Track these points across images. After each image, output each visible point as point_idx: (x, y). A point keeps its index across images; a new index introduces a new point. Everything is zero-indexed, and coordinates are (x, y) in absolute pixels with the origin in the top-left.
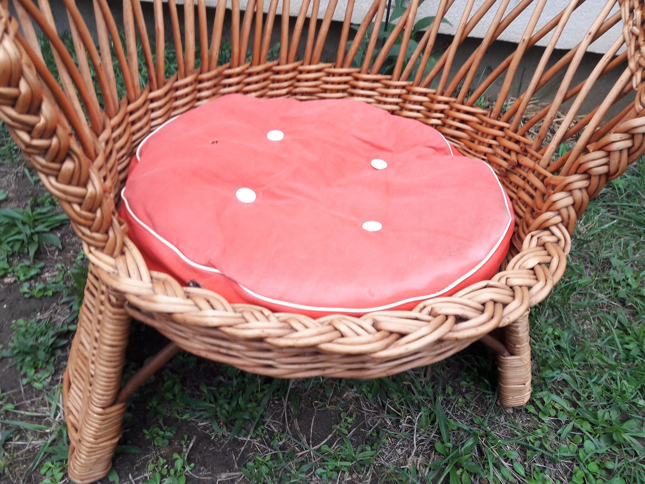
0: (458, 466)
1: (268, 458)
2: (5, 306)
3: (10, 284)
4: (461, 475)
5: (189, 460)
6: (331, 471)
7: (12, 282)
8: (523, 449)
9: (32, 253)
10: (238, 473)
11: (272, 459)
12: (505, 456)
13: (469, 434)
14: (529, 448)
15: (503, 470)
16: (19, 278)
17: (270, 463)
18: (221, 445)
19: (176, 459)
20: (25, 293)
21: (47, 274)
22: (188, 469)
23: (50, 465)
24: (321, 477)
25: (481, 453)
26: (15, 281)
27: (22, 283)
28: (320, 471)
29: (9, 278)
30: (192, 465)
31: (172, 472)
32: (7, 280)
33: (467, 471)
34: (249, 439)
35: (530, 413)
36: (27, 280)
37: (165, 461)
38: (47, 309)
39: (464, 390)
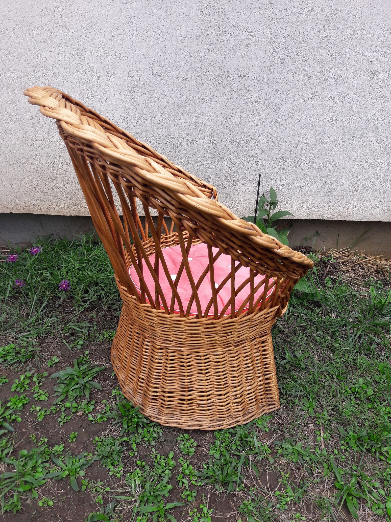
0: (349, 495)
1: (250, 501)
2: (83, 430)
3: (80, 416)
4: (352, 499)
5: (210, 508)
6: (284, 505)
7: (81, 414)
8: (382, 481)
9: (87, 396)
10: (236, 512)
11: (252, 502)
12: (373, 486)
13: (352, 475)
14: (385, 480)
15: (373, 494)
16: (85, 412)
17: (252, 504)
18: (223, 497)
19: (203, 508)
20: (92, 421)
21: (98, 408)
22: (210, 512)
23: (140, 518)
24: (279, 509)
25: (360, 486)
26: (83, 414)
27: (87, 415)
28: (278, 506)
29: (79, 412)
30: (212, 510)
31: (203, 515)
32: (78, 414)
33: (355, 497)
34: (237, 493)
35: (382, 460)
36: (90, 413)
37: (197, 510)
38: (106, 429)
39: (344, 451)
